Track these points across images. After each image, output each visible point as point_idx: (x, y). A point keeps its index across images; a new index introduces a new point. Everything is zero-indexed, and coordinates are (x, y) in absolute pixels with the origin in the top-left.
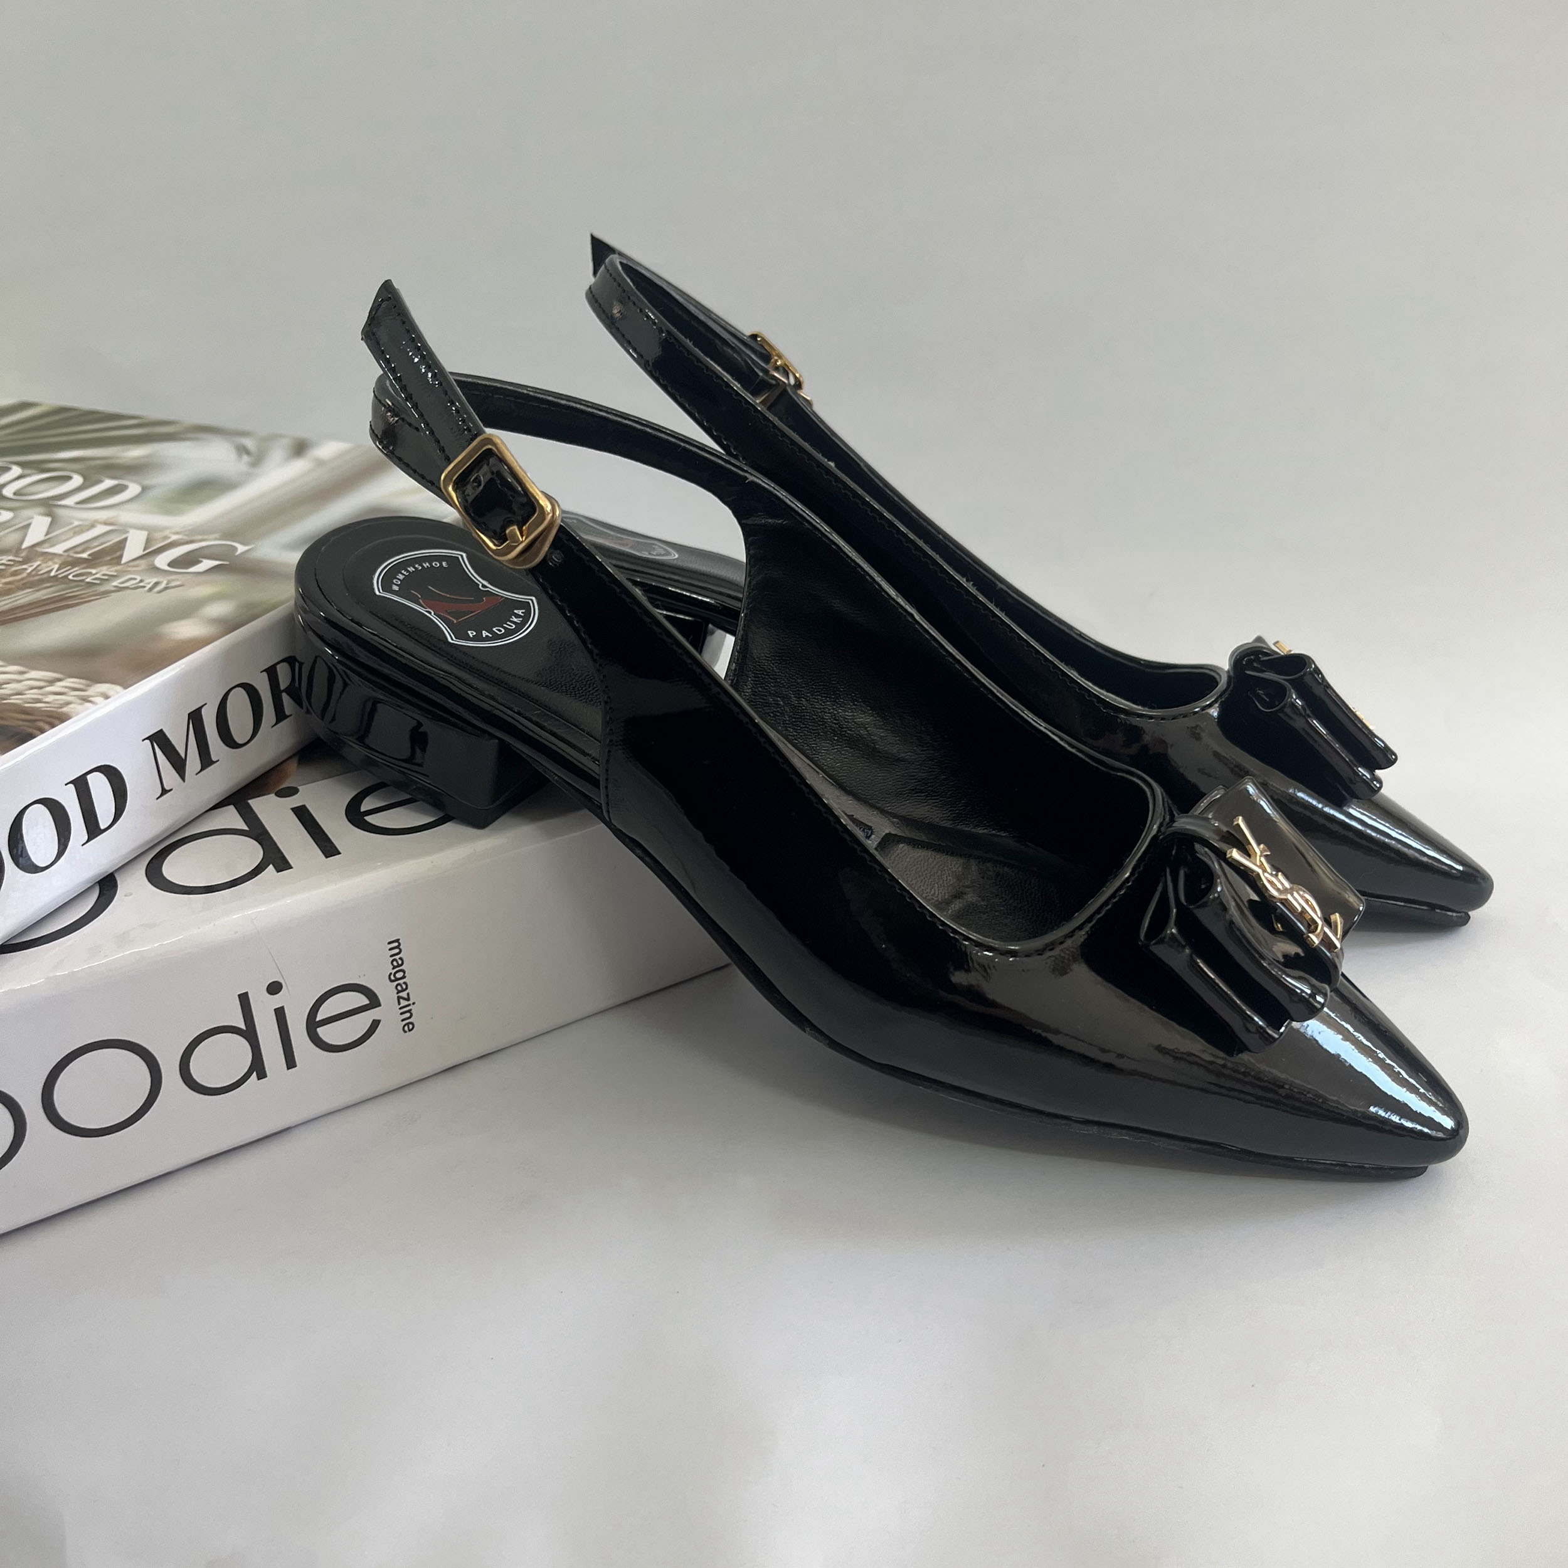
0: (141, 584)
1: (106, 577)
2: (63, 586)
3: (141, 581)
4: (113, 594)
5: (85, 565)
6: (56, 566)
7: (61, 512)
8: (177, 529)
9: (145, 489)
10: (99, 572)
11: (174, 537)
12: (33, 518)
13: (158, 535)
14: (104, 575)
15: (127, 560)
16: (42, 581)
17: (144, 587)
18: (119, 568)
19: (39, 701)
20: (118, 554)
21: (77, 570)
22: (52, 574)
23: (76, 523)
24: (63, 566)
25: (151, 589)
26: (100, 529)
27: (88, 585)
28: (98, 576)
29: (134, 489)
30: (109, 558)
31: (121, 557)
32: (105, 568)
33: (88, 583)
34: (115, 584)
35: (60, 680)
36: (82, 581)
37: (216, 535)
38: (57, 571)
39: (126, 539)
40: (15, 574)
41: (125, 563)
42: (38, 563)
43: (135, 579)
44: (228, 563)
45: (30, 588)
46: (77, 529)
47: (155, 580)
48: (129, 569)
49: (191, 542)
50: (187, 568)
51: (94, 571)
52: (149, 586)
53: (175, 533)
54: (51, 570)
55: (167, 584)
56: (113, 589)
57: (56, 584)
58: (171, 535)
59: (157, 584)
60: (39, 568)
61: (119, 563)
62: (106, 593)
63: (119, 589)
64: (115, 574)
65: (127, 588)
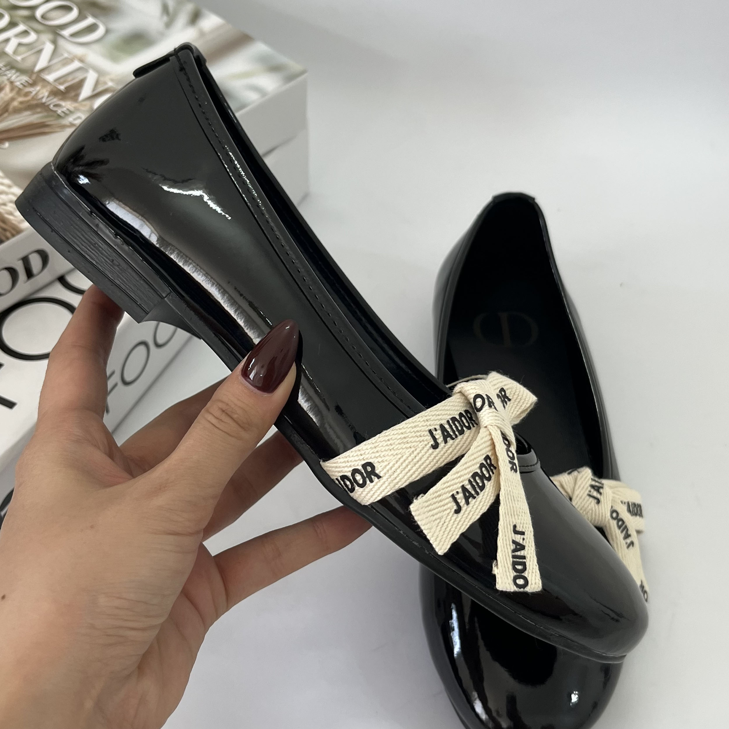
1: (67, 112)
2: (45, 114)
5: (60, 97)
6: (46, 94)
7: (61, 42)
8: (112, 77)
9: (107, 31)
10: (67, 105)
11: (110, 84)
12: (44, 43)
13: (102, 79)
14: (67, 110)
15: (82, 99)
16: (37, 106)
18: (75, 105)
20: (79, 91)
21: (55, 101)
22: (43, 101)
23: (66, 55)
24: (50, 95)
26: (76, 64)
27: (58, 116)
28: (64, 109)
29: (101, 31)
30: (73, 94)
31: (77, 95)
32: (69, 103)
33: (58, 114)
34: (71, 119)
36: (55, 112)
38: (46, 99)
39: (85, 78)
40: (27, 94)
41: (81, 101)
43: (80, 118)
45: (30, 110)
46: (64, 61)
48: (81, 107)
51: (63, 103)
53: (111, 80)
54: (43, 98)
56: (69, 124)
57: (43, 110)
58: (108, 81)
60: (38, 93)
61: (76, 101)
64: (72, 110)
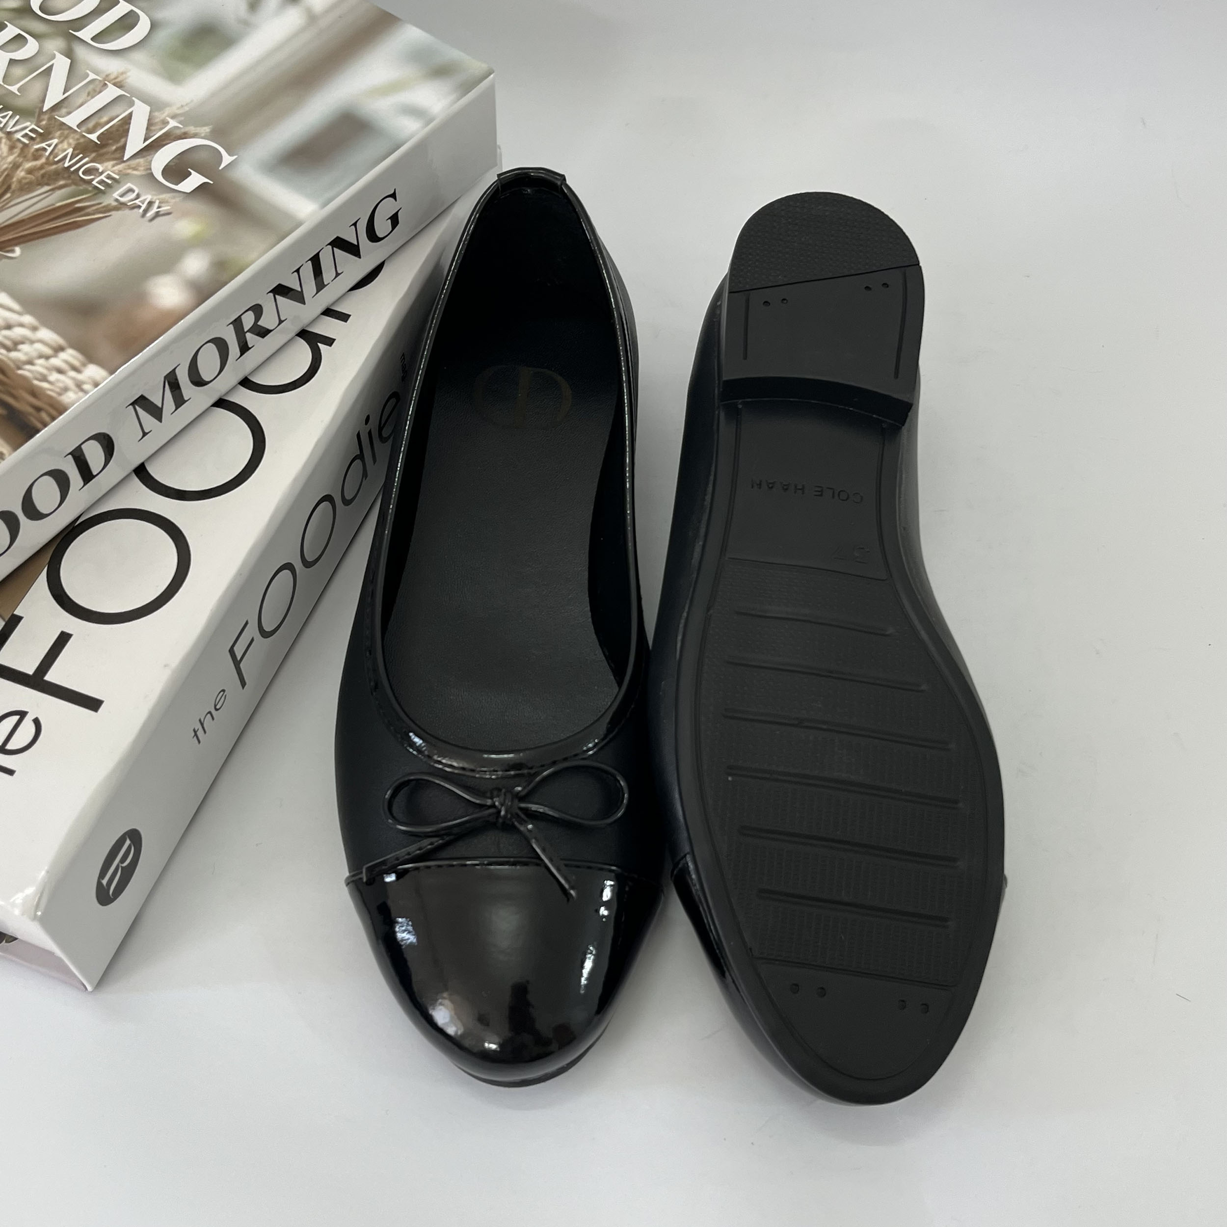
0: (137, 202)
1: (109, 182)
2: (73, 188)
3: (138, 196)
4: (113, 213)
5: (93, 155)
6: (70, 151)
7: (81, 52)
8: (174, 110)
9: (154, 26)
10: (107, 169)
11: (173, 123)
12: (54, 57)
13: (159, 116)
14: (109, 177)
15: (128, 158)
16: (57, 174)
17: (139, 207)
18: (121, 167)
19: (44, 379)
20: (123, 140)
21: (86, 163)
22: (66, 165)
23: (92, 76)
24: (76, 152)
25: (146, 211)
26: (112, 92)
27: (96, 191)
28: (103, 177)
29: (143, 26)
30: (114, 148)
31: (123, 148)
32: (109, 164)
33: (96, 187)
34: (116, 195)
35: (61, 349)
36: (90, 182)
37: (206, 130)
38: (70, 161)
39: (130, 116)
40: (36, 155)
41: (128, 160)
42: (55, 141)
43: (132, 190)
44: (212, 182)
45: (48, 184)
46: (91, 87)
47: (149, 198)
48: (130, 171)
49: (184, 136)
50: (177, 184)
51: (101, 168)
52: (144, 207)
53: (173, 117)
54: (65, 157)
55: (159, 207)
56: (115, 204)
57: (70, 181)
58: (169, 119)
59: (151, 204)
60: (56, 151)
61: (120, 160)
62: (108, 209)
63: (121, 206)
64: (117, 177)
65: (124, 204)
